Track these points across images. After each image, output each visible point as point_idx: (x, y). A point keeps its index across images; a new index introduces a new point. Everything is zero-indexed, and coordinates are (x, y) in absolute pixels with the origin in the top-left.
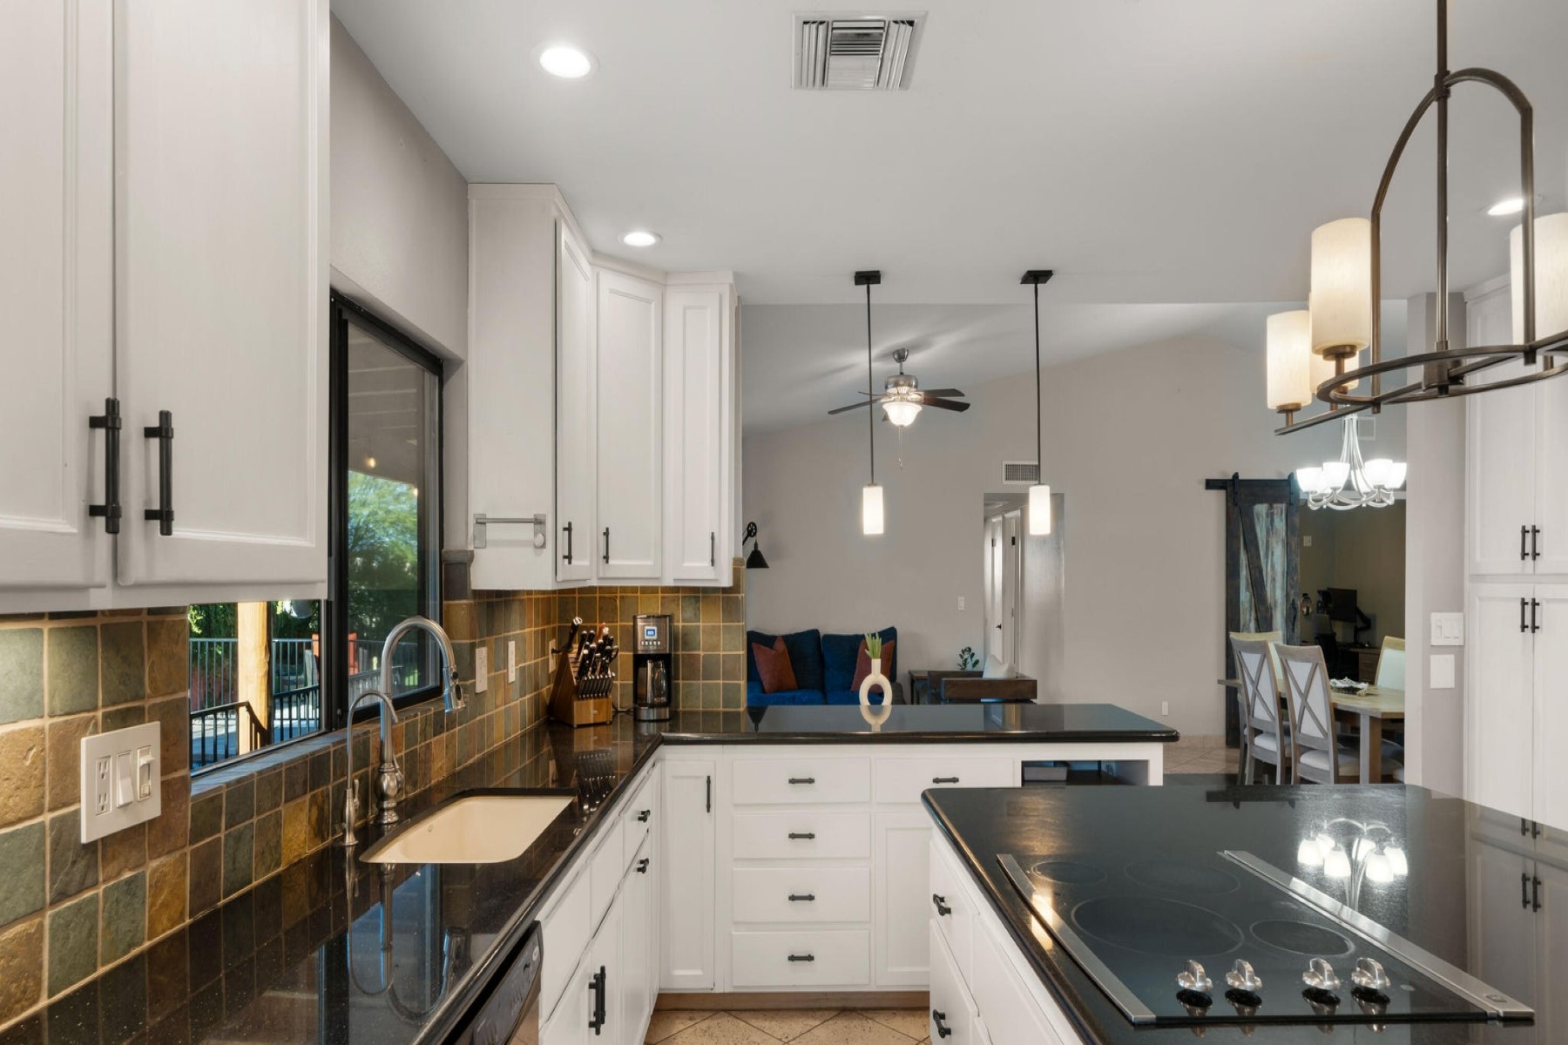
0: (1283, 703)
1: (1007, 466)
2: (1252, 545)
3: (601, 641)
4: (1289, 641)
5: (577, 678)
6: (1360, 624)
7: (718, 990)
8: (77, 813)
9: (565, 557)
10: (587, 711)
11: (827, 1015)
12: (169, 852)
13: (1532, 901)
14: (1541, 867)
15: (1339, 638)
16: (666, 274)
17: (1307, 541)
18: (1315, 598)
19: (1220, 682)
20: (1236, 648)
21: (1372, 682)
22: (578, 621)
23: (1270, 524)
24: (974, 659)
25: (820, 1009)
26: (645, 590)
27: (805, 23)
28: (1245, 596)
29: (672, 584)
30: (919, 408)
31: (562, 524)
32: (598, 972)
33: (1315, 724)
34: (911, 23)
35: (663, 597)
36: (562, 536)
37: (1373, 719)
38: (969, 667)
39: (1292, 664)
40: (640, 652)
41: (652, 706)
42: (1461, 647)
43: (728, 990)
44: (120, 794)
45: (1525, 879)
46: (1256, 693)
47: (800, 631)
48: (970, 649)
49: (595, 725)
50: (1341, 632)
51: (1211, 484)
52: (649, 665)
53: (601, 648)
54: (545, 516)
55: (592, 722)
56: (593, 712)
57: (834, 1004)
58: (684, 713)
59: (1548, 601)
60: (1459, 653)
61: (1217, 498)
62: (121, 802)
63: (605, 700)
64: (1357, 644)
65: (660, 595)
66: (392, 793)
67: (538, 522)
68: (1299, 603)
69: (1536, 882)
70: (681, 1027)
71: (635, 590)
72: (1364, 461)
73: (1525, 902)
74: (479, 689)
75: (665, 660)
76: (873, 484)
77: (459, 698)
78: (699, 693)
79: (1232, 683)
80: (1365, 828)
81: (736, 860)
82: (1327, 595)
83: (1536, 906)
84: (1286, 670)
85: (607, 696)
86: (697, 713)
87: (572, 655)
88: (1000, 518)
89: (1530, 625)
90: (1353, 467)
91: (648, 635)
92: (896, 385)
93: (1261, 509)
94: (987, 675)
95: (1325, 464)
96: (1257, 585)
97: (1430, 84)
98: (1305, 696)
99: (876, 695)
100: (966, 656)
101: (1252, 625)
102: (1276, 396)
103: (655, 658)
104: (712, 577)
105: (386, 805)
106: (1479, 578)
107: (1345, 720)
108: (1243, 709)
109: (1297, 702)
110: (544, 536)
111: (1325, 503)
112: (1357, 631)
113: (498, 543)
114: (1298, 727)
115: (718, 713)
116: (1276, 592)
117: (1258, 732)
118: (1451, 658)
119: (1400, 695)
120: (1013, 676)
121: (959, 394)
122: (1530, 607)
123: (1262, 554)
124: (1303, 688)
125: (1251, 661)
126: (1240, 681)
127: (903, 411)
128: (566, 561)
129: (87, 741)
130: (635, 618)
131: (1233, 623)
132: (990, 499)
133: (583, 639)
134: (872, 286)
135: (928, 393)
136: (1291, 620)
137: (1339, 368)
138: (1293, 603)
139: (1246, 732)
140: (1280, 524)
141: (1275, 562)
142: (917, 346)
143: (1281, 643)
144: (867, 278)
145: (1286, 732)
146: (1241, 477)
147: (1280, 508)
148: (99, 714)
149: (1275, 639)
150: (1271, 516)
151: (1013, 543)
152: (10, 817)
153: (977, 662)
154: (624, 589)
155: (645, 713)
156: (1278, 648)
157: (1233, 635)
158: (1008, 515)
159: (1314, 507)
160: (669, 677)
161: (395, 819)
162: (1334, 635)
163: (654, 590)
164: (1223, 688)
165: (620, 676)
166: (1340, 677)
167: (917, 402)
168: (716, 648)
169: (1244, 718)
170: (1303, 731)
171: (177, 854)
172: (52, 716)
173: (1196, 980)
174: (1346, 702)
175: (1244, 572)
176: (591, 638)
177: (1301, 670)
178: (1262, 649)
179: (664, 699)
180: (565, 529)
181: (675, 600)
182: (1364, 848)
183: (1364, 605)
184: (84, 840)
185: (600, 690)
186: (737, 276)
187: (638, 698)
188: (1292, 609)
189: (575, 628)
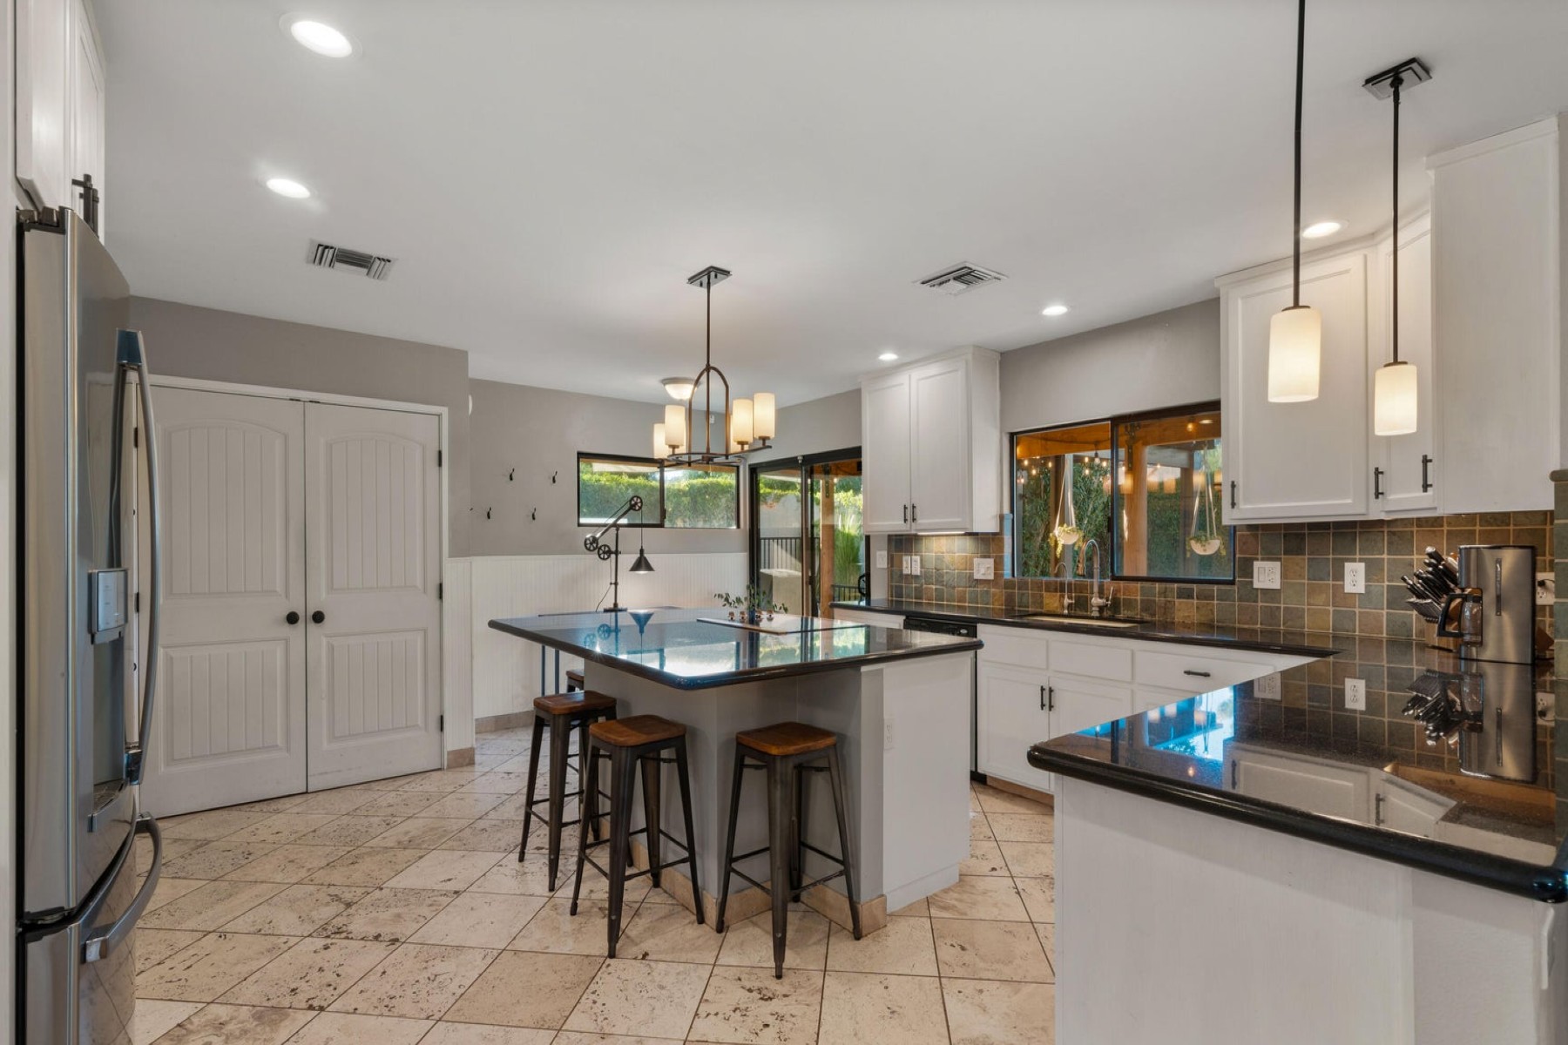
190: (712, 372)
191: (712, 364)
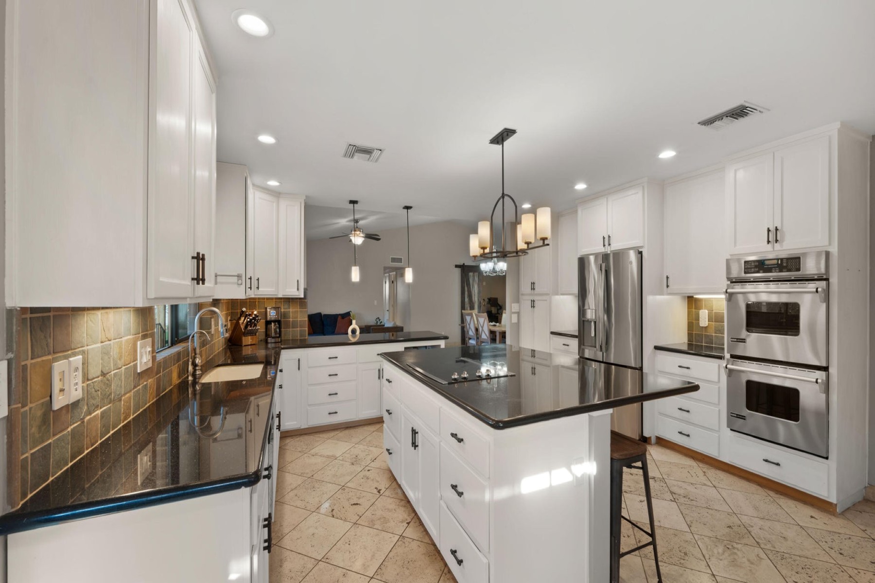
0: (477, 330)
1: (392, 258)
2: (468, 285)
3: (254, 316)
4: (479, 312)
5: (244, 329)
6: (499, 308)
7: (302, 427)
8: (137, 363)
9: (249, 288)
10: (247, 340)
11: (342, 430)
12: (152, 378)
13: (534, 373)
14: (536, 365)
15: (493, 312)
16: (280, 193)
17: (484, 284)
18: (487, 300)
19: (460, 325)
20: (464, 315)
21: (500, 323)
22: (244, 309)
23: (473, 278)
24: (381, 321)
25: (340, 429)
26: (268, 299)
27: (350, 145)
28: (467, 300)
29: (282, 297)
30: (363, 239)
31: (248, 277)
32: (278, 413)
33: (486, 334)
34: (380, 150)
35: (276, 301)
36: (248, 281)
37: (500, 333)
38: (379, 324)
39: (479, 319)
40: (268, 320)
41: (273, 338)
42: (519, 312)
43: (306, 427)
44: (145, 360)
45: (532, 368)
46: (470, 327)
47: (314, 313)
48: (379, 318)
49: (251, 345)
50: (494, 310)
51: (457, 266)
52: (273, 324)
53: (254, 318)
54: (242, 274)
55: (250, 344)
56: (250, 340)
57: (343, 426)
58: (284, 340)
59: (538, 300)
60: (518, 313)
61: (458, 270)
62: (145, 361)
63: (255, 336)
64: (498, 313)
65: (274, 300)
66: (199, 364)
67: (239, 276)
68: (482, 302)
69: (535, 369)
70: (289, 441)
71: (264, 299)
72: (498, 262)
73: (532, 374)
74: (212, 333)
75: (278, 322)
76: (355, 265)
77: (227, 332)
78: (289, 333)
79: (463, 325)
80: (498, 363)
81: (309, 385)
82: (490, 299)
83: (535, 374)
84: (478, 320)
85: (256, 335)
86: (289, 340)
87: (241, 321)
88: (388, 275)
89: (533, 307)
90: (495, 264)
91: (272, 314)
92: (355, 231)
93: (471, 274)
94: (386, 326)
95: (488, 263)
96: (470, 296)
97: (501, 195)
98: (482, 327)
99: (354, 331)
100: (378, 320)
101: (469, 308)
102: (472, 254)
103: (275, 321)
104: (298, 294)
105: (197, 368)
106: (523, 295)
107: (492, 333)
108: (466, 332)
109: (480, 329)
110: (242, 280)
111: (488, 274)
112: (498, 310)
113: (222, 283)
114: (481, 336)
115: (297, 340)
116: (476, 299)
117: (470, 339)
118: (516, 315)
119: (505, 326)
120: (396, 326)
121: (378, 236)
122: (533, 301)
123: (471, 287)
124: (482, 325)
125: (468, 318)
126: (465, 324)
127: (358, 239)
128: (249, 289)
129: (140, 343)
130: (266, 308)
131: (463, 307)
132: (385, 268)
133: (246, 316)
134: (355, 205)
135: (366, 234)
136: (479, 307)
137: (484, 251)
138: (480, 302)
139: (467, 339)
140: (476, 279)
141: (475, 290)
142: (362, 219)
143: (476, 313)
144: (353, 202)
145: (478, 338)
146: (465, 264)
147: (476, 274)
148: (140, 335)
149: (475, 312)
150: (474, 276)
151: (393, 282)
152: (127, 363)
153: (381, 322)
154: (259, 298)
155: (270, 340)
156: (476, 315)
157: (463, 311)
158: (391, 274)
159: (485, 274)
160: (280, 328)
161: (200, 373)
162: (492, 311)
163: (272, 299)
164: (460, 327)
165: (260, 327)
166: (492, 322)
167: (363, 237)
168: (297, 318)
169: (466, 335)
170: (482, 337)
171: (153, 379)
172: (133, 335)
173: (456, 376)
174: (493, 329)
175: (466, 293)
176: (250, 315)
177: (481, 320)
178: (471, 315)
179: (278, 335)
180: (249, 279)
181: (281, 302)
182: (499, 367)
183: (500, 302)
184: (139, 371)
185: (253, 333)
186: (306, 196)
187: (267, 335)
188: (480, 303)
189: (243, 312)
190: (506, 198)
191: (505, 193)
